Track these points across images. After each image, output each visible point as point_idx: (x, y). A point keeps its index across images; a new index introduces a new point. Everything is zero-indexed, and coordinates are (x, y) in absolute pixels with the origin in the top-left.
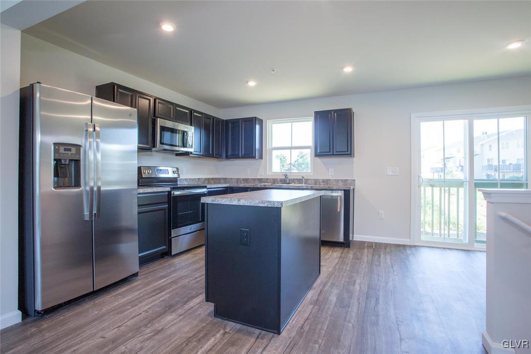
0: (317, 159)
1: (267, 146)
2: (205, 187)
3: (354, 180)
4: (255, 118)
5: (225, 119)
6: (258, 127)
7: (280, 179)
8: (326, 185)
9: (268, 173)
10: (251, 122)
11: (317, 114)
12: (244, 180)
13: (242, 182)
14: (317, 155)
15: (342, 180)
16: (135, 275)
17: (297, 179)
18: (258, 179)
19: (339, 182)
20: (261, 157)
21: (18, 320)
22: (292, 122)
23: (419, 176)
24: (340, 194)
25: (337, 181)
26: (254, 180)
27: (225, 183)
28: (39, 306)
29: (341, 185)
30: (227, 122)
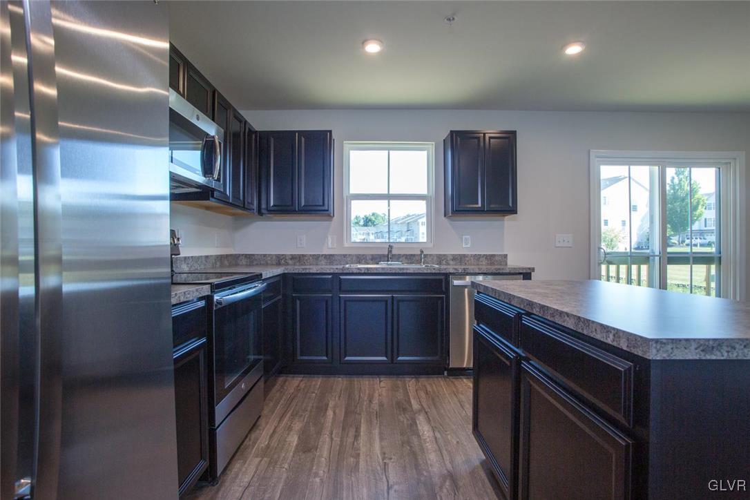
1: (344, 192)
3: (506, 256)
4: (330, 132)
7: (372, 255)
8: (460, 264)
9: (346, 244)
10: (322, 140)
12: (293, 257)
13: (290, 262)
15: (485, 256)
18: (325, 256)
19: (481, 259)
20: (333, 213)
22: (389, 149)
23: (600, 249)
25: (478, 257)
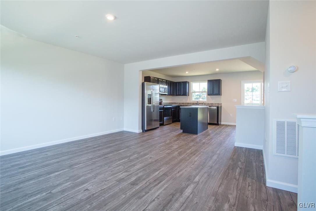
0: (209, 96)
1: (191, 91)
2: (172, 105)
3: (221, 104)
4: (187, 82)
5: (176, 82)
6: (187, 84)
8: (212, 105)
9: (191, 101)
10: (185, 83)
11: (208, 81)
13: (182, 104)
14: (208, 95)
15: (217, 103)
16: (158, 127)
17: (202, 103)
18: (187, 103)
20: (189, 95)
21: (142, 132)
23: (244, 102)
24: (216, 108)
25: (215, 104)
26: (186, 103)
27: (175, 104)
28: (146, 129)
29: (217, 105)
30: (176, 83)
